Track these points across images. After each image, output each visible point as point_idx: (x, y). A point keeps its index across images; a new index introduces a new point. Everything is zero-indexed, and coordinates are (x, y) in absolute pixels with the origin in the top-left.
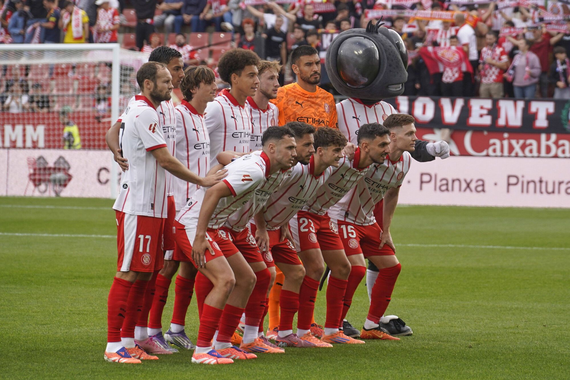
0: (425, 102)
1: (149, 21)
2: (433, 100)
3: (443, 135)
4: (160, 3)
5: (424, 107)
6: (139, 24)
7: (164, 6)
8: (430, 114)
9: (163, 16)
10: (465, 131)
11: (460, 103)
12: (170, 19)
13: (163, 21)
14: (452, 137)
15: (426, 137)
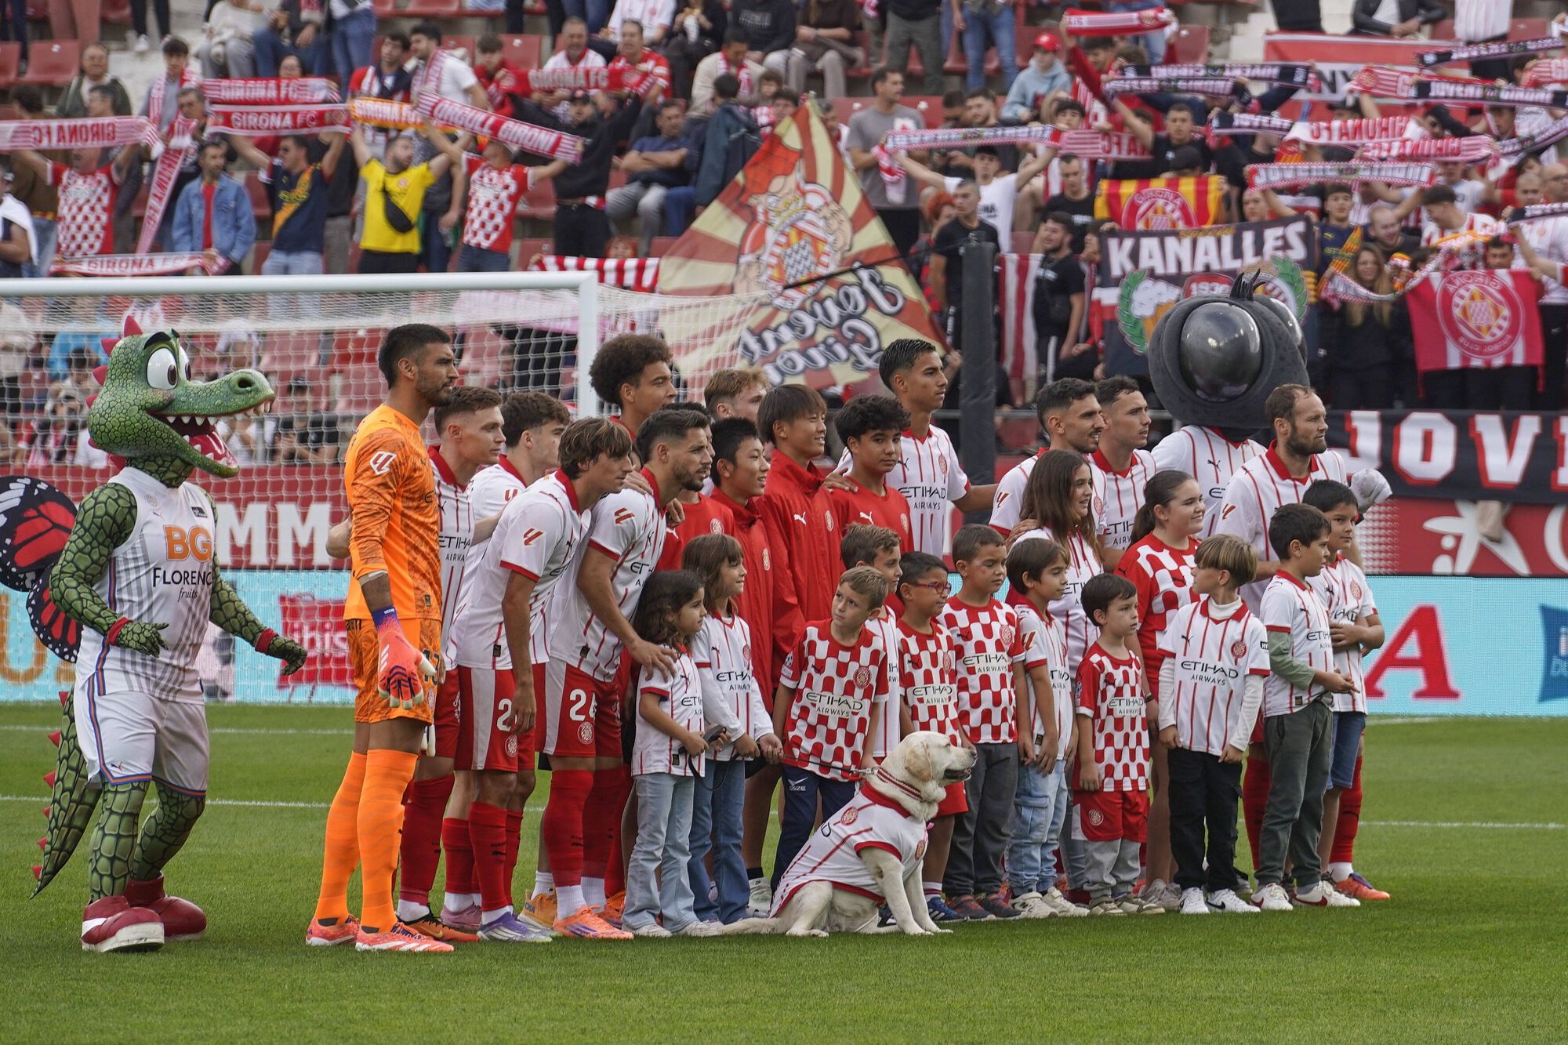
0: (1428, 427)
1: (592, 201)
2: (1452, 419)
3: (1482, 519)
4: (622, 152)
5: (1428, 439)
6: (563, 210)
7: (632, 159)
8: (1443, 460)
9: (633, 189)
10: (1549, 507)
11: (1529, 426)
12: (653, 197)
13: (634, 202)
14: (1508, 522)
15: (1434, 524)
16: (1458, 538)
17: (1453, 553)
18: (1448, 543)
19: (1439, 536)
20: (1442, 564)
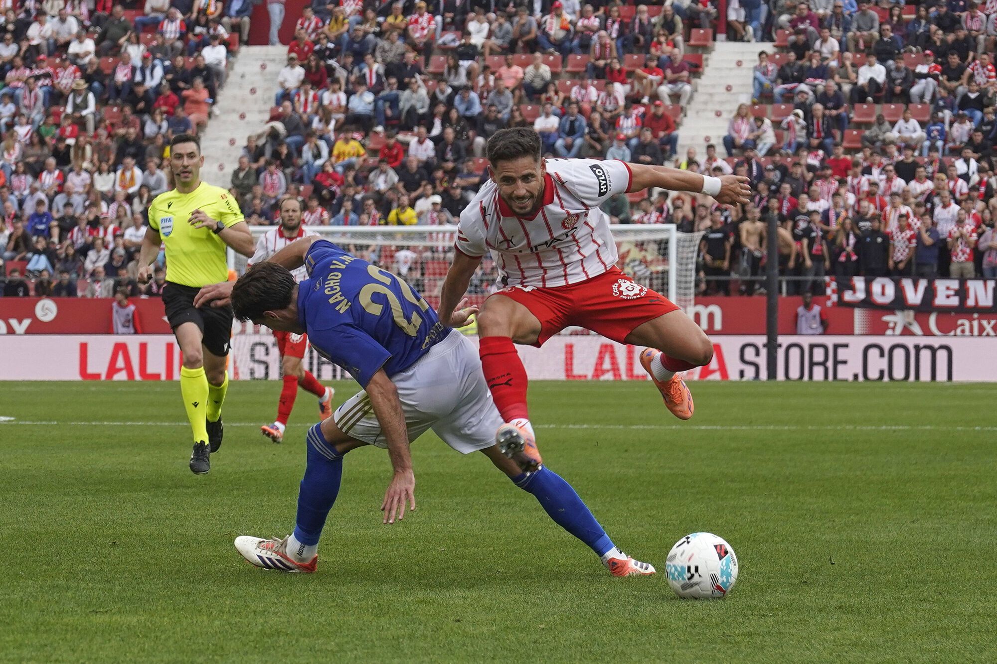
0: (884, 283)
2: (893, 280)
3: (905, 317)
5: (883, 287)
8: (890, 296)
10: (930, 313)
11: (923, 284)
14: (916, 317)
15: (886, 318)
16: (895, 324)
17: (893, 329)
18: (891, 325)
19: (887, 323)
20: (889, 332)
